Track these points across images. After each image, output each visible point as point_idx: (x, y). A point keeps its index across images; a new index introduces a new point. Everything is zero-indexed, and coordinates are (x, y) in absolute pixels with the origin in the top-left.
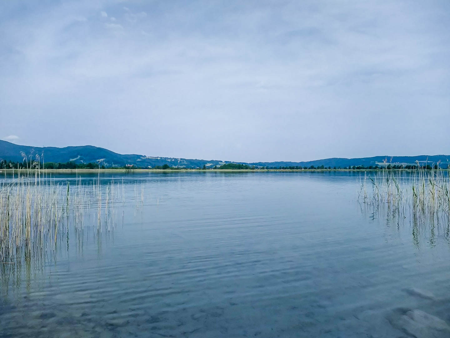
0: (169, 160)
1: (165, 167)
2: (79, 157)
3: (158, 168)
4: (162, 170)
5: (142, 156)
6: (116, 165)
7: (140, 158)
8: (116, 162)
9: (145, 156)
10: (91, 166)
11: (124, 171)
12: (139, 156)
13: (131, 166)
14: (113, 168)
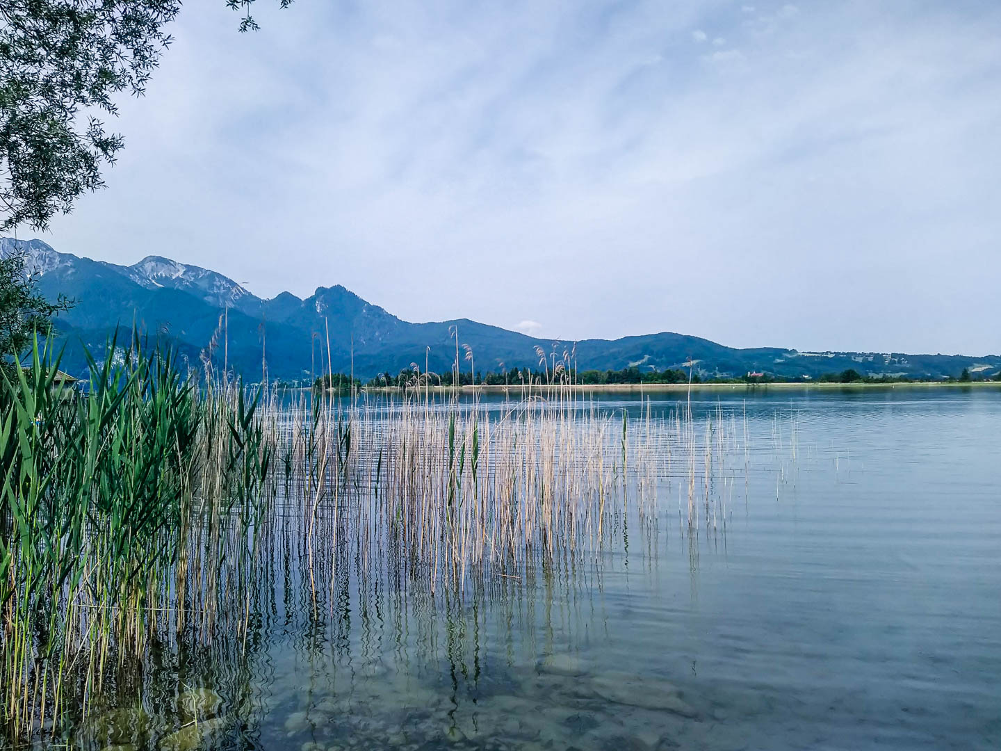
0: (860, 360)
1: (849, 376)
2: (647, 357)
3: (830, 379)
4: (840, 385)
5: (786, 351)
6: (725, 375)
7: (780, 357)
8: (724, 367)
9: (794, 351)
10: (670, 377)
11: (744, 386)
12: (779, 352)
13: (760, 375)
14: (717, 381)
